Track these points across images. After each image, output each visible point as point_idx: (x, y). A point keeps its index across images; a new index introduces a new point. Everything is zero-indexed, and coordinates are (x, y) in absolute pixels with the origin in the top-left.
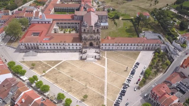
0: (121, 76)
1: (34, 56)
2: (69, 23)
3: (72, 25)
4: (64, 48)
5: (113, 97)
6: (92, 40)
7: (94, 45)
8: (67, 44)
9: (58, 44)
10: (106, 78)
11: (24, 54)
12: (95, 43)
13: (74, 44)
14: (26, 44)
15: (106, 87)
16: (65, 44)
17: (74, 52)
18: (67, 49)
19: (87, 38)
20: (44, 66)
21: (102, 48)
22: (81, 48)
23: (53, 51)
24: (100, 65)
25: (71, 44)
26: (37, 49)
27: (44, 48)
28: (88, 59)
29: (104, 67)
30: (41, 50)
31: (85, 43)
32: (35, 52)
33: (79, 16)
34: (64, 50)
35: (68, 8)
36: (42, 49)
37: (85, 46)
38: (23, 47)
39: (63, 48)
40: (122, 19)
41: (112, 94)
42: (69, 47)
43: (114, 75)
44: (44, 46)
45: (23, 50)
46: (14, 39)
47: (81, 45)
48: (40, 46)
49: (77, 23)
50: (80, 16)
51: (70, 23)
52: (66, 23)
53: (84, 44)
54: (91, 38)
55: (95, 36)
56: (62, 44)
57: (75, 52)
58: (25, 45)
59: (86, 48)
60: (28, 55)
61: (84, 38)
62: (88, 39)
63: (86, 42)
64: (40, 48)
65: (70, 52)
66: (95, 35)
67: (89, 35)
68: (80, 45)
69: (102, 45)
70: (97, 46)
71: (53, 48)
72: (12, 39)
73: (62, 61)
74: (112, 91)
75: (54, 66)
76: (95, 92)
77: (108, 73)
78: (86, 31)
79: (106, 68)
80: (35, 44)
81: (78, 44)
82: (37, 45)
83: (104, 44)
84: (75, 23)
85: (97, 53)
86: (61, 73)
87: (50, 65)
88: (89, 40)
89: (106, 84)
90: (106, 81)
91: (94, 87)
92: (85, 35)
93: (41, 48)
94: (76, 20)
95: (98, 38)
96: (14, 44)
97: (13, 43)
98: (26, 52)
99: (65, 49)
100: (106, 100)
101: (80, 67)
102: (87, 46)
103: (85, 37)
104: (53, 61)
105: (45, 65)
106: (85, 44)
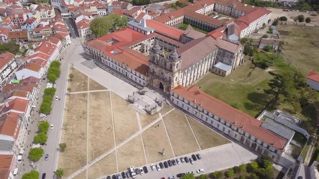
0: (144, 155)
1: (90, 68)
4: (126, 75)
5: (95, 174)
8: (130, 70)
9: (120, 65)
10: (122, 145)
14: (91, 49)
15: (106, 155)
16: (127, 69)
18: (129, 77)
19: (155, 73)
20: (83, 84)
21: (173, 100)
22: (145, 85)
24: (139, 122)
25: (134, 72)
27: (106, 63)
28: (136, 104)
29: (141, 128)
31: (151, 79)
32: (95, 63)
37: (152, 84)
38: (87, 51)
40: (270, 73)
41: (99, 169)
42: (132, 76)
43: (137, 149)
44: (106, 60)
54: (162, 76)
55: (166, 75)
56: (124, 66)
59: (152, 88)
60: (85, 64)
61: (152, 71)
62: (158, 74)
63: (153, 78)
65: (129, 83)
66: (167, 73)
67: (159, 69)
68: (144, 79)
69: (173, 95)
70: (167, 92)
73: (106, 89)
74: (105, 165)
75: (92, 90)
76: (86, 151)
77: (134, 139)
79: (141, 130)
80: (98, 53)
82: (100, 55)
85: (158, 103)
86: (87, 102)
87: (89, 87)
89: (112, 151)
90: (116, 148)
91: (92, 144)
92: (154, 67)
93: (104, 62)
100: (83, 170)
101: (113, 109)
102: (154, 86)
104: (98, 84)
105: (86, 83)
106: (151, 81)
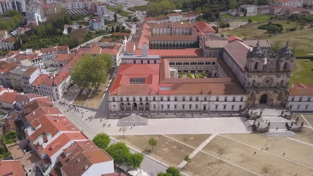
2: (193, 64)
3: (199, 67)
4: (205, 108)
6: (270, 88)
7: (272, 100)
8: (213, 98)
9: (194, 98)
11: (117, 121)
12: (277, 95)
13: (230, 98)
14: (125, 99)
16: (208, 99)
17: (227, 116)
18: (211, 110)
19: (259, 84)
20: (175, 147)
21: (291, 107)
22: (242, 108)
23: (182, 113)
25: (222, 98)
26: (145, 110)
27: (161, 107)
28: (271, 130)
30: (154, 112)
31: (252, 95)
32: (142, 116)
33: (214, 49)
34: (205, 112)
35: (176, 43)
36: (156, 109)
37: (251, 102)
38: (114, 106)
39: (202, 109)
42: (217, 106)
44: (161, 103)
45: (115, 112)
46: (88, 94)
47: (244, 99)
48: (153, 103)
49: (209, 63)
50: (217, 49)
51: (196, 64)
52: (181, 64)
53: (250, 99)
54: (267, 85)
55: (276, 80)
56: (201, 98)
57: (230, 116)
58: (122, 100)
59: (254, 107)
60: (127, 123)
61: (252, 84)
62: (261, 85)
63: (255, 92)
64: (152, 108)
66: (280, 77)
67: (264, 77)
68: (242, 100)
69: (293, 100)
70: (279, 102)
71: (181, 109)
72: (84, 92)
73: (211, 134)
75: (197, 145)
78: (260, 68)
80: (144, 99)
81: (238, 98)
82: (147, 99)
83: (297, 98)
84: (206, 63)
85: (285, 117)
86: (224, 162)
88: (263, 88)
92: (257, 76)
93: (155, 107)
94: (207, 57)
95: (284, 84)
96: (90, 103)
97: (87, 100)
98: (121, 117)
99: (207, 109)
102: (256, 102)
103: (254, 81)
104: (190, 136)
105: (175, 143)
106: (252, 97)
